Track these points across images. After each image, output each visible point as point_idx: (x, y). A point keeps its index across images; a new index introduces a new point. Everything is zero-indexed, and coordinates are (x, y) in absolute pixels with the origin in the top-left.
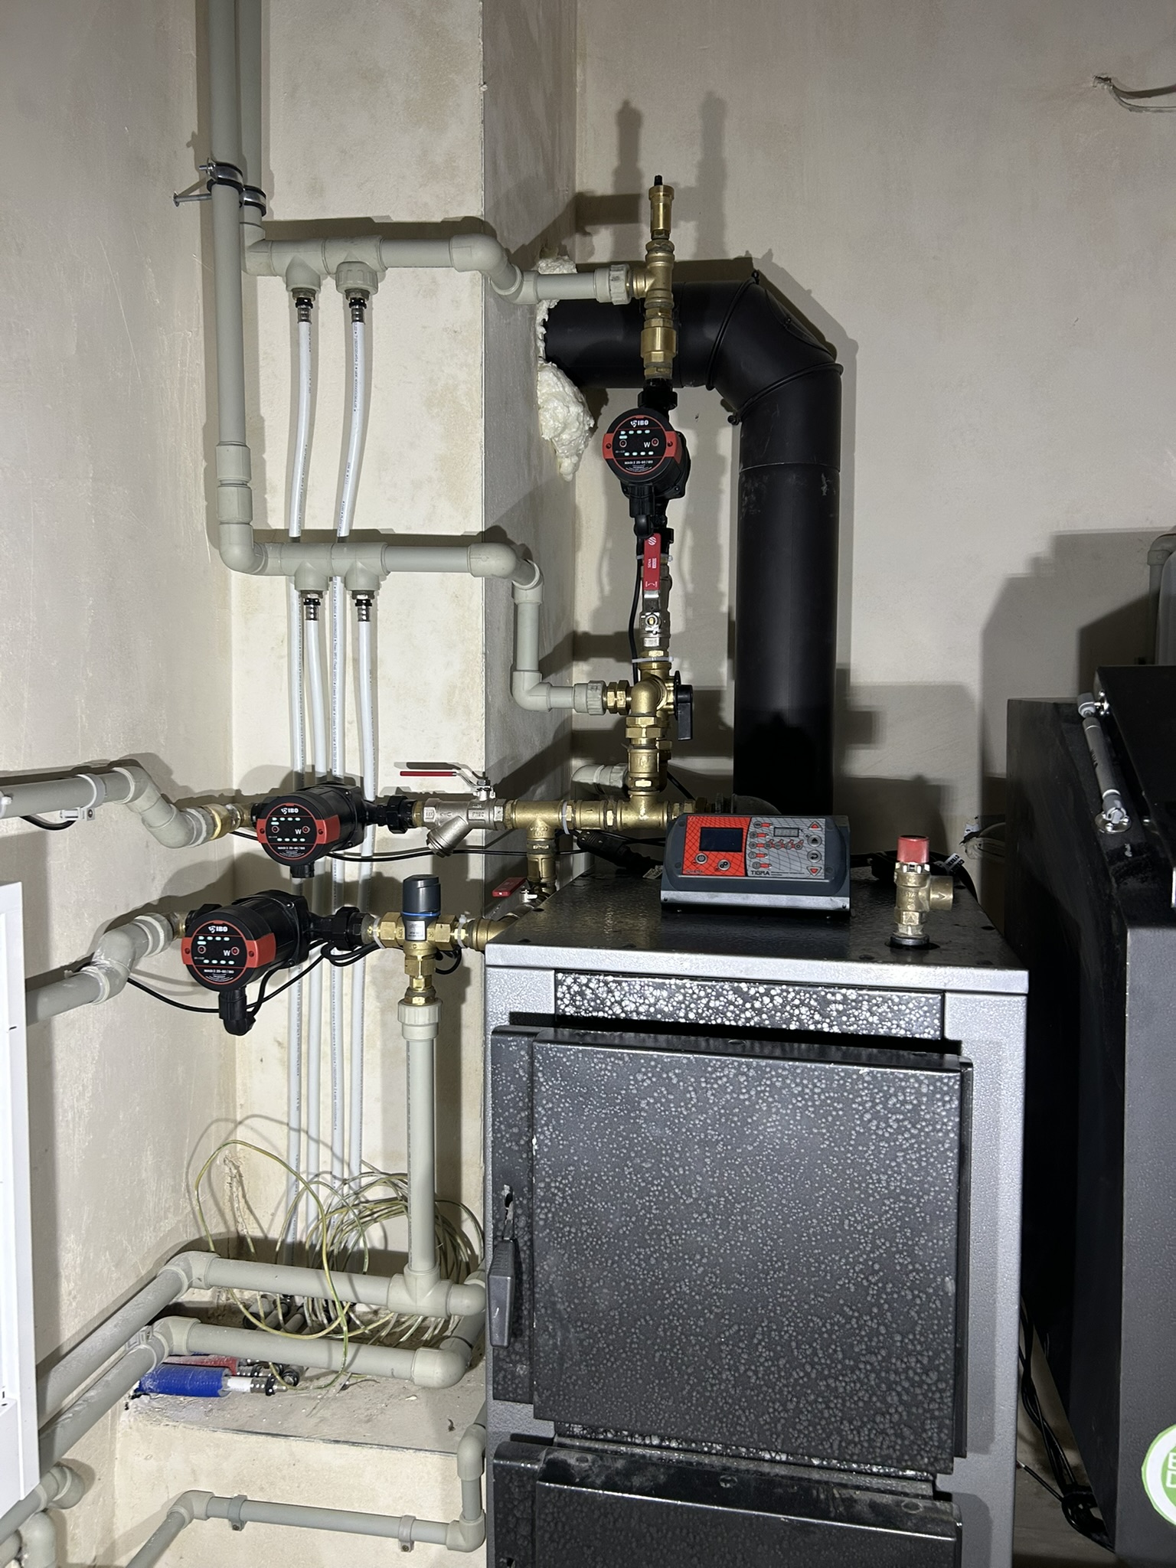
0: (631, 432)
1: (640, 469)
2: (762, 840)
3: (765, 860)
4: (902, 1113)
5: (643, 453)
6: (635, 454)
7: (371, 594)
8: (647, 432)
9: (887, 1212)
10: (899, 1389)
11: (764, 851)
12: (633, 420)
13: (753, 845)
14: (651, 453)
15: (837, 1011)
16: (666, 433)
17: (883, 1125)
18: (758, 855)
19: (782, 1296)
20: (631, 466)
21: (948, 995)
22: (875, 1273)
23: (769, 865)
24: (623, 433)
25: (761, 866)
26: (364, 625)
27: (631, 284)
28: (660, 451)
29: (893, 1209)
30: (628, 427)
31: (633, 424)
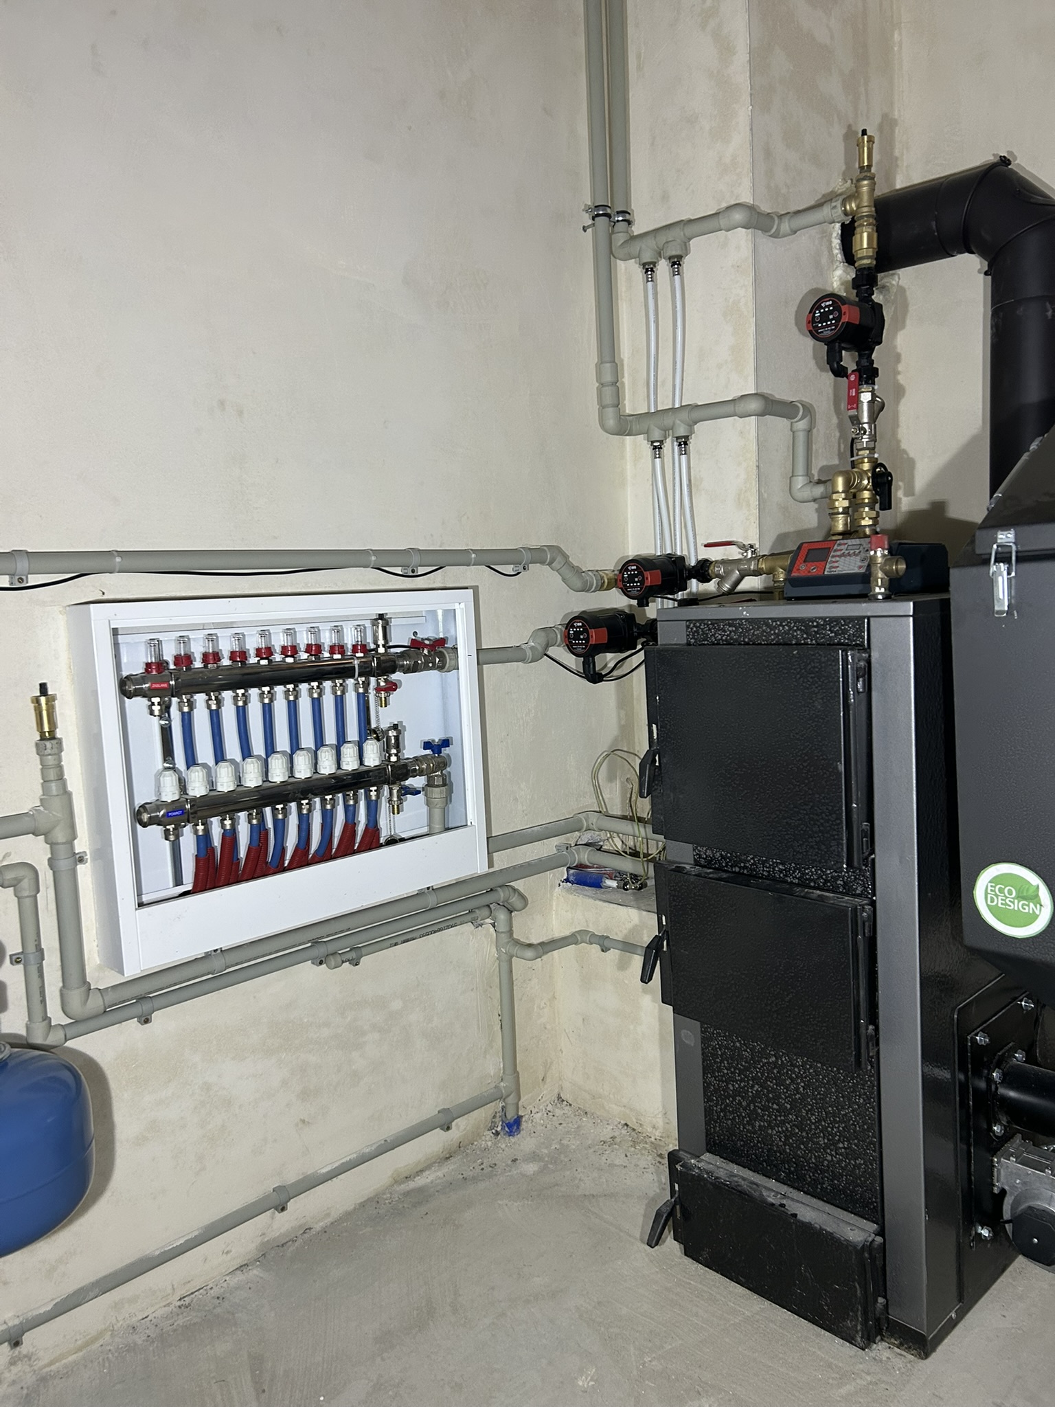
0: (822, 311)
1: (827, 333)
2: (838, 553)
3: (836, 564)
4: (814, 673)
5: (829, 323)
6: (824, 324)
7: (687, 437)
8: (831, 308)
9: (809, 728)
10: (819, 823)
11: (838, 559)
12: (822, 303)
13: (833, 557)
14: (833, 322)
15: (814, 631)
16: (842, 307)
17: (805, 680)
18: (834, 562)
19: (765, 774)
20: (822, 332)
21: (872, 619)
22: (805, 761)
23: (838, 567)
24: (817, 312)
25: (834, 567)
26: (684, 457)
27: (845, 208)
28: (838, 319)
29: (812, 726)
30: (820, 307)
31: (823, 305)
